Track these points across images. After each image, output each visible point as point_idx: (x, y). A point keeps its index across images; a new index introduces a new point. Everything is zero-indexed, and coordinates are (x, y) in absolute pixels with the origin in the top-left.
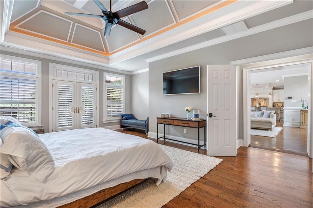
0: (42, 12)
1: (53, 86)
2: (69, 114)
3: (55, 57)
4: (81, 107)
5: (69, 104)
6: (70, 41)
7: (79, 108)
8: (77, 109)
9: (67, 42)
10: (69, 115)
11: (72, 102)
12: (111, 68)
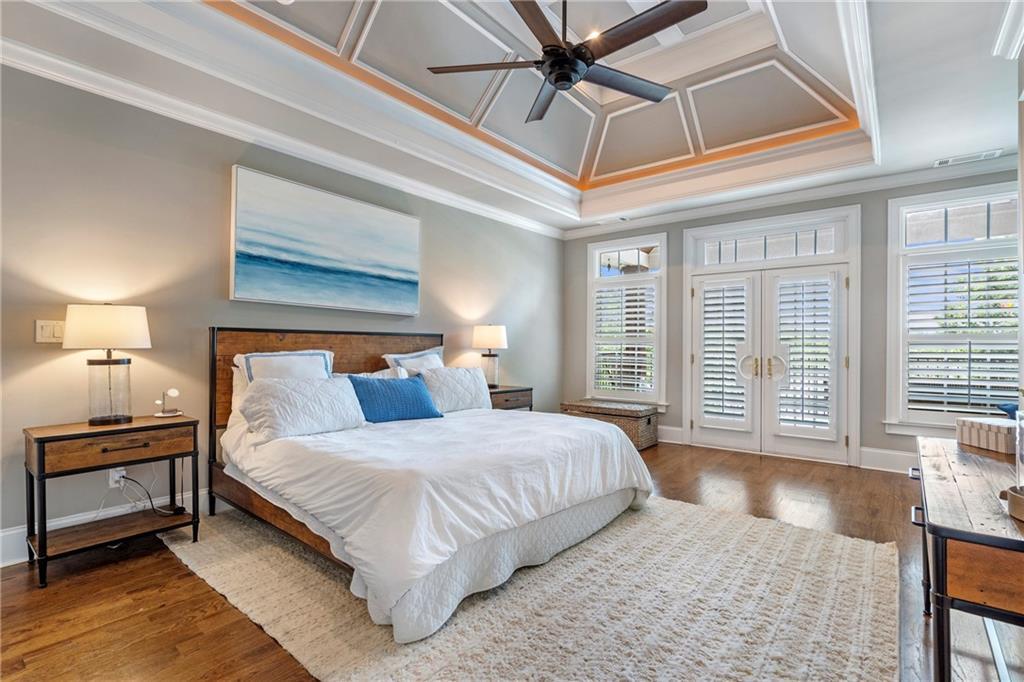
0: (612, 119)
1: (693, 295)
2: (734, 378)
3: (687, 210)
4: (775, 357)
5: (734, 345)
6: (697, 148)
7: (769, 360)
8: (765, 362)
9: (692, 155)
10: (734, 384)
11: (742, 339)
12: (931, 168)
